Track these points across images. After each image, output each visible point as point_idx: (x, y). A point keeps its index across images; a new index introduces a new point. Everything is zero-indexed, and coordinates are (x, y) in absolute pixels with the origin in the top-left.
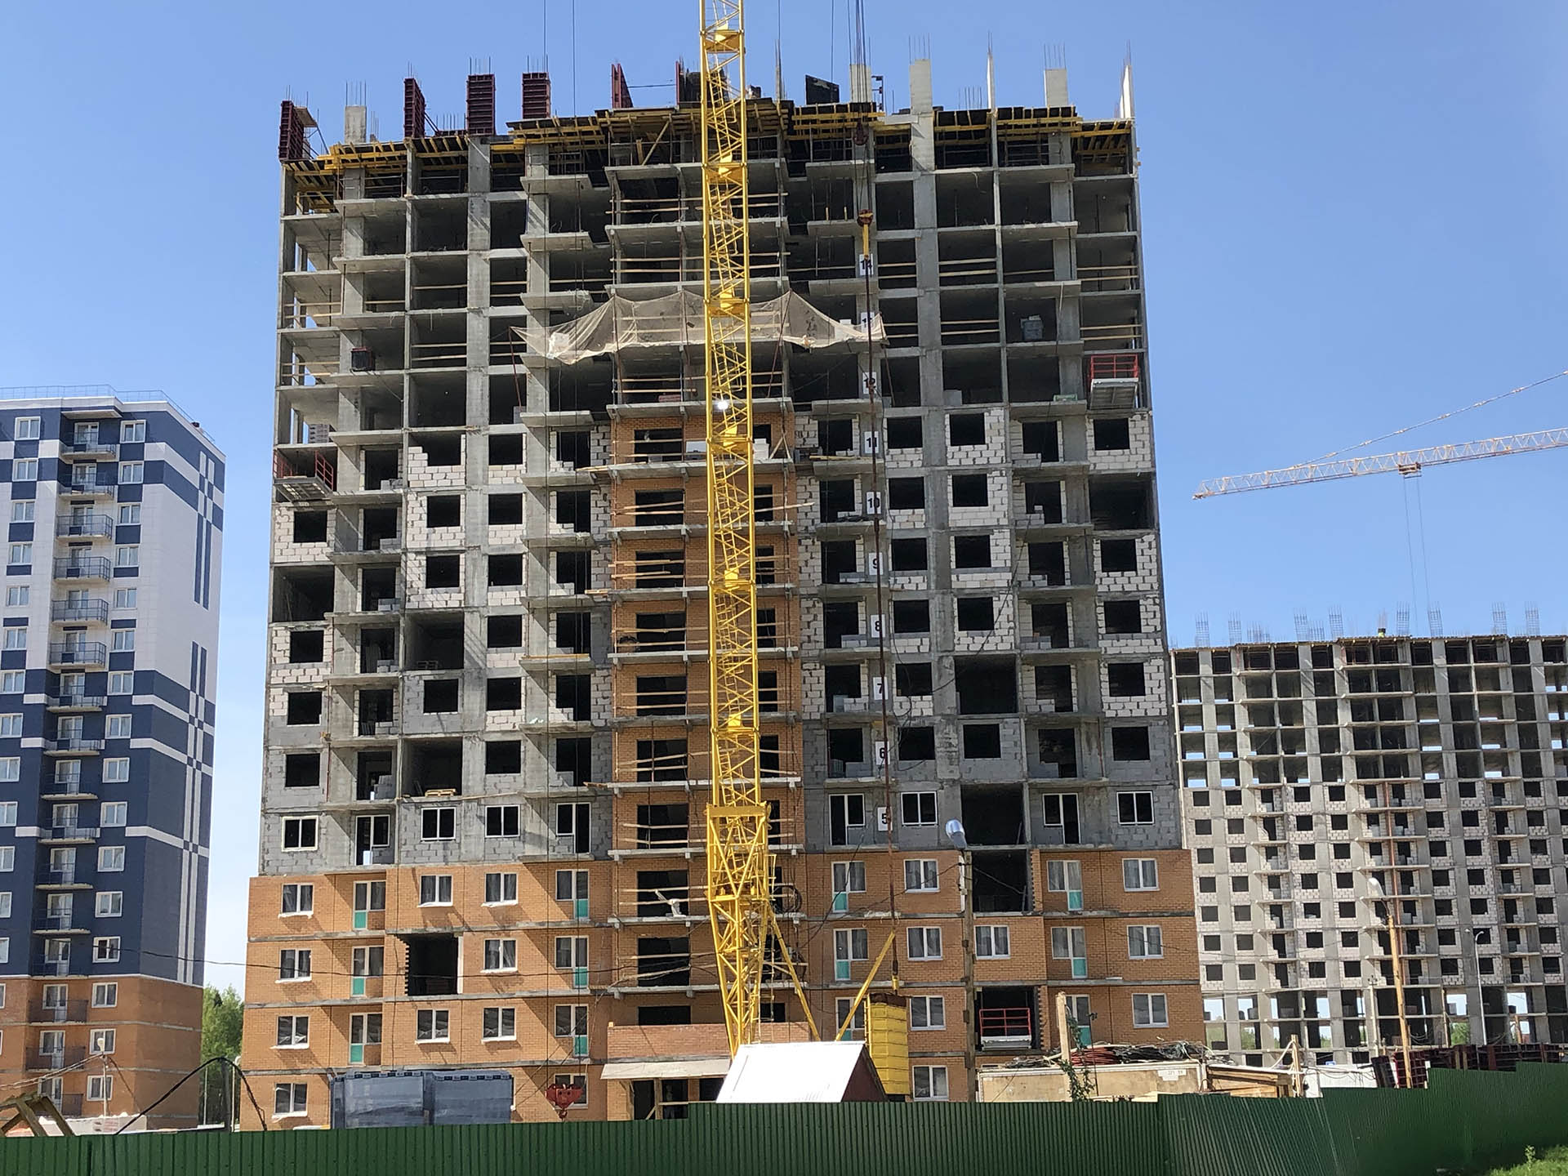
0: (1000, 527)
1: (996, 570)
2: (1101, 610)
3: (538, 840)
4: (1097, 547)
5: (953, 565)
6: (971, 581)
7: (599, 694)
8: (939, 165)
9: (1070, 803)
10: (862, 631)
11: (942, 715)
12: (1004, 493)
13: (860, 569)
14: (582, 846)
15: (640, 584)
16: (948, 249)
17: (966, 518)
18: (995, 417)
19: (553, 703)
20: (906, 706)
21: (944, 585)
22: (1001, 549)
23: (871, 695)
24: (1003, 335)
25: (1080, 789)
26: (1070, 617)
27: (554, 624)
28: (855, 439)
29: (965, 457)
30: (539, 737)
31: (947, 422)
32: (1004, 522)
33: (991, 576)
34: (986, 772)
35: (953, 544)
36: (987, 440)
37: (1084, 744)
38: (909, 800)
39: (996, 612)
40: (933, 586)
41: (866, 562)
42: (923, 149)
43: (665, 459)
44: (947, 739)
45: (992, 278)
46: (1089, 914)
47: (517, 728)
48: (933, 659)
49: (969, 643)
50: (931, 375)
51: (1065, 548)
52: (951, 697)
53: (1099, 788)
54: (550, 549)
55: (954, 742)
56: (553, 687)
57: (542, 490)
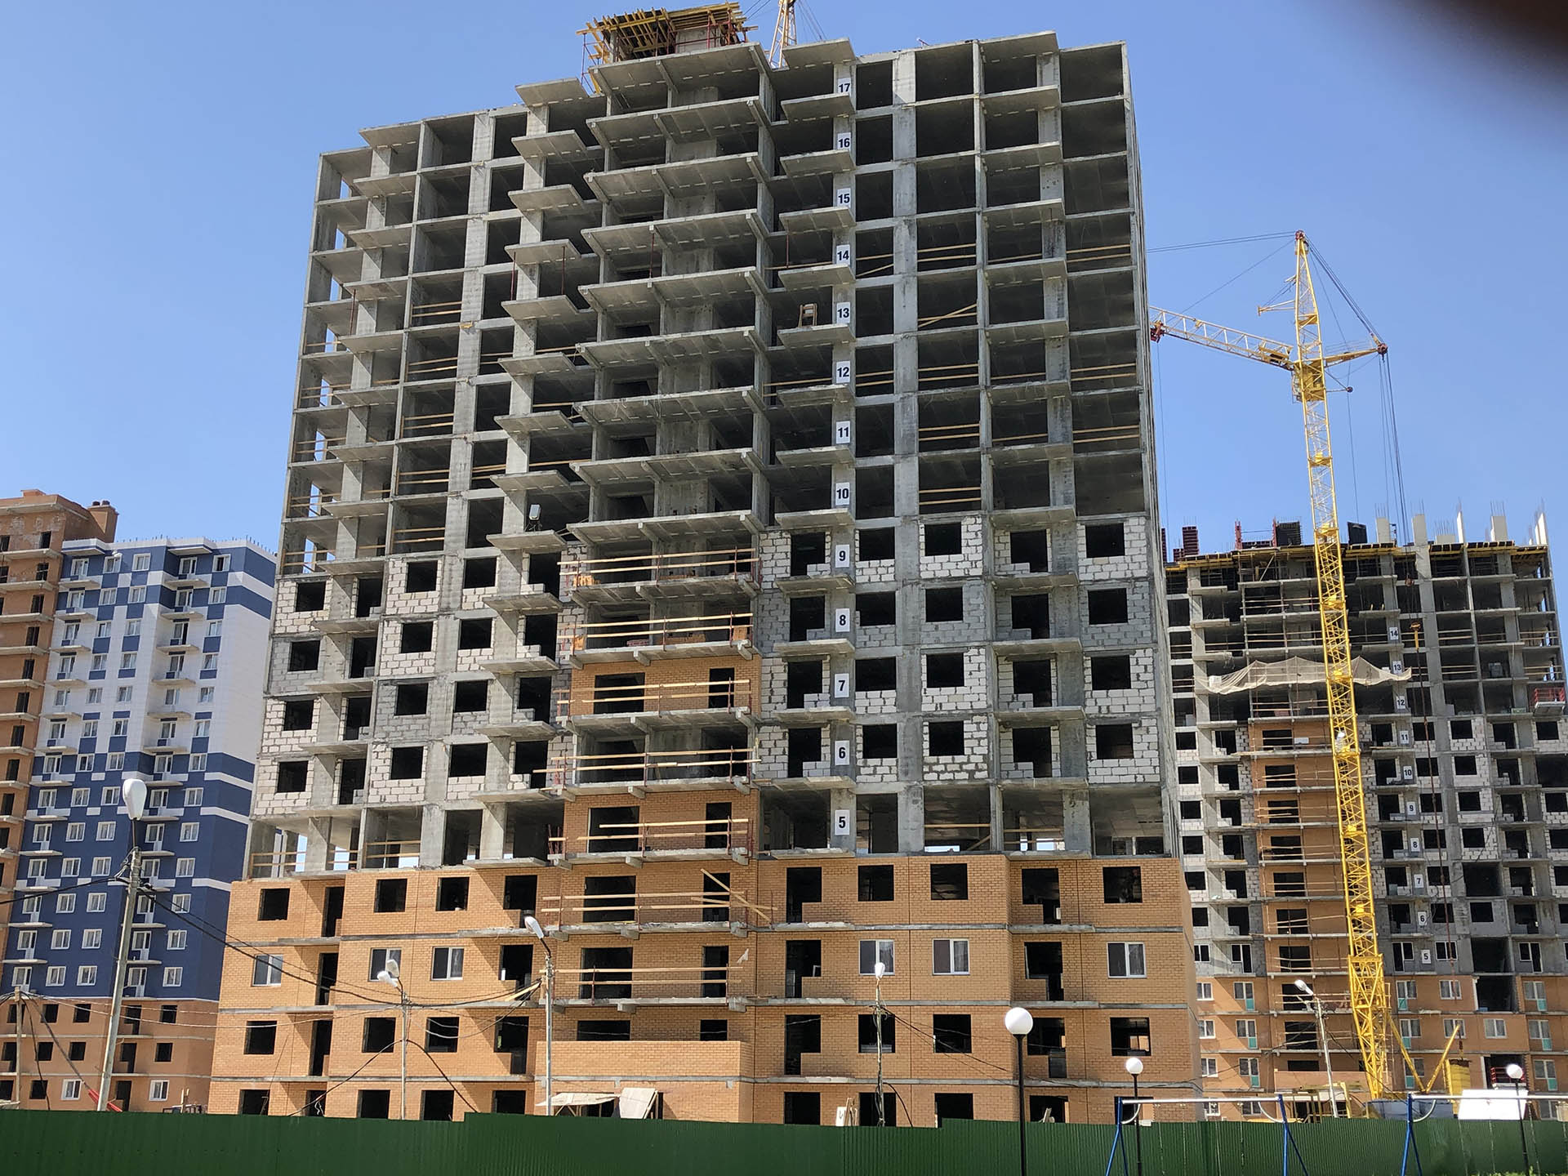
0: (1485, 787)
1: (1485, 812)
2: (1547, 835)
3: (1222, 964)
4: (1543, 797)
5: (1458, 809)
6: (1470, 818)
7: (1251, 882)
8: (1434, 576)
9: (1535, 948)
10: (1405, 847)
11: (1459, 898)
12: (1486, 767)
13: (1402, 811)
14: (1247, 968)
15: (1272, 821)
16: (1443, 623)
17: (1464, 782)
18: (1478, 723)
19: (1224, 887)
20: (1435, 891)
21: (1453, 820)
22: (1487, 800)
23: (1413, 884)
24: (1479, 674)
25: (1541, 940)
26: (1528, 838)
27: (1221, 841)
28: (1394, 735)
29: (1462, 746)
30: (1218, 906)
31: (1449, 725)
32: (1488, 784)
33: (1482, 816)
34: (1485, 930)
35: (1457, 797)
36: (1474, 736)
37: (1542, 914)
38: (1440, 946)
39: (1485, 837)
40: (1447, 821)
41: (1405, 807)
42: (1423, 566)
43: (1283, 749)
44: (1462, 910)
45: (1470, 641)
46: (1552, 1013)
47: (1205, 900)
48: (1449, 864)
49: (1471, 855)
50: (1437, 697)
51: (1523, 798)
52: (1462, 887)
53: (1553, 939)
54: (1217, 798)
55: (1465, 913)
56: (1224, 878)
57: (1209, 765)
